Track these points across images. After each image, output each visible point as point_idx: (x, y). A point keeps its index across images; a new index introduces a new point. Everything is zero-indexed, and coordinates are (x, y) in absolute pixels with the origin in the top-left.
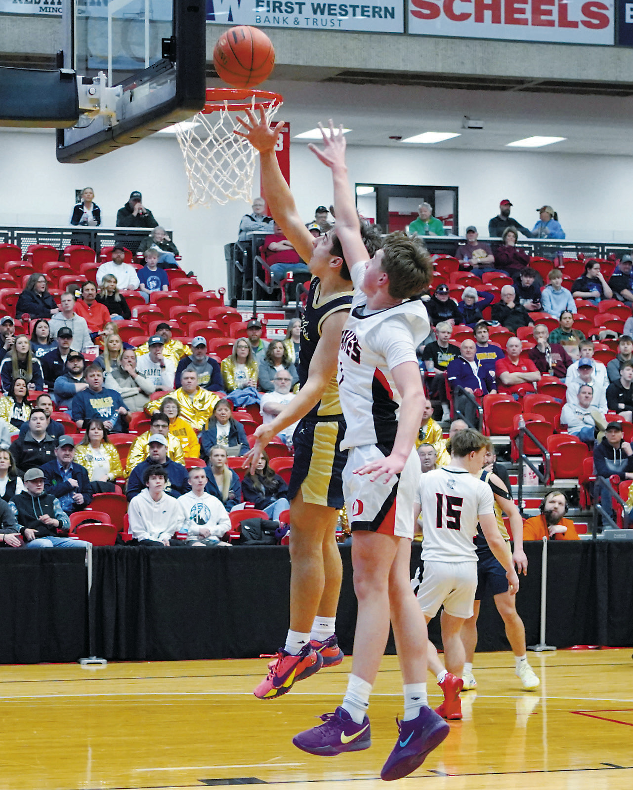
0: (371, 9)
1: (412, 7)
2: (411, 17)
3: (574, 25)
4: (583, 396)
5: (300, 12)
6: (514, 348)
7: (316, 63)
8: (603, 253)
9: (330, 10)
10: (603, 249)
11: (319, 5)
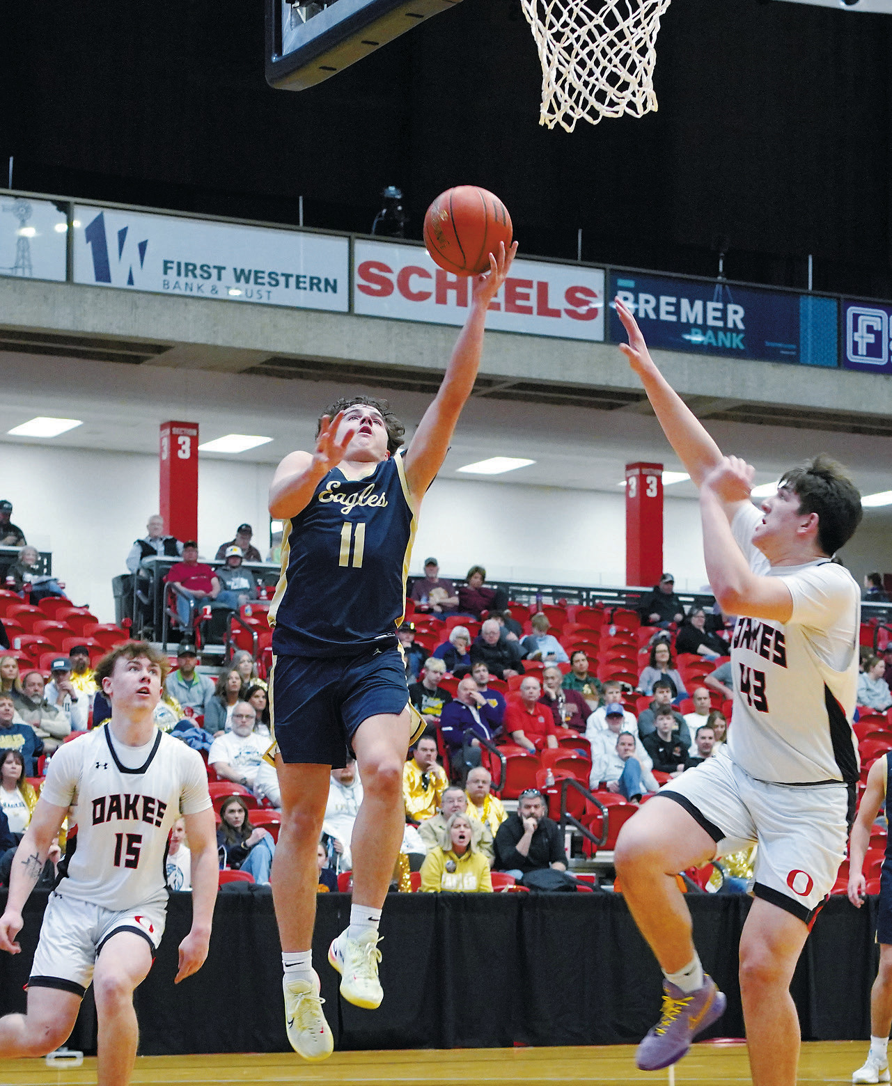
0: (308, 280)
1: (358, 280)
2: (357, 292)
3: (556, 313)
4: (622, 748)
5: (219, 278)
6: (531, 690)
7: (239, 343)
8: (588, 600)
9: (256, 278)
10: (588, 595)
11: (242, 271)
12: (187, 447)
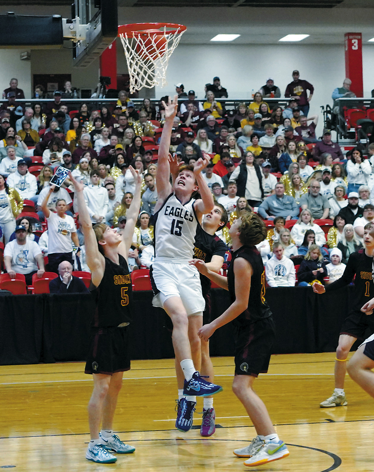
12: (356, 44)
